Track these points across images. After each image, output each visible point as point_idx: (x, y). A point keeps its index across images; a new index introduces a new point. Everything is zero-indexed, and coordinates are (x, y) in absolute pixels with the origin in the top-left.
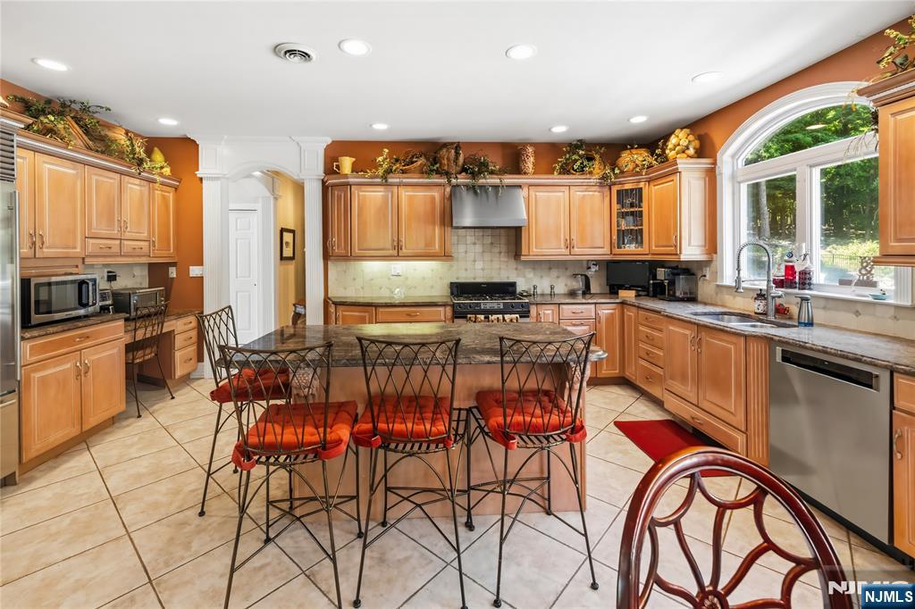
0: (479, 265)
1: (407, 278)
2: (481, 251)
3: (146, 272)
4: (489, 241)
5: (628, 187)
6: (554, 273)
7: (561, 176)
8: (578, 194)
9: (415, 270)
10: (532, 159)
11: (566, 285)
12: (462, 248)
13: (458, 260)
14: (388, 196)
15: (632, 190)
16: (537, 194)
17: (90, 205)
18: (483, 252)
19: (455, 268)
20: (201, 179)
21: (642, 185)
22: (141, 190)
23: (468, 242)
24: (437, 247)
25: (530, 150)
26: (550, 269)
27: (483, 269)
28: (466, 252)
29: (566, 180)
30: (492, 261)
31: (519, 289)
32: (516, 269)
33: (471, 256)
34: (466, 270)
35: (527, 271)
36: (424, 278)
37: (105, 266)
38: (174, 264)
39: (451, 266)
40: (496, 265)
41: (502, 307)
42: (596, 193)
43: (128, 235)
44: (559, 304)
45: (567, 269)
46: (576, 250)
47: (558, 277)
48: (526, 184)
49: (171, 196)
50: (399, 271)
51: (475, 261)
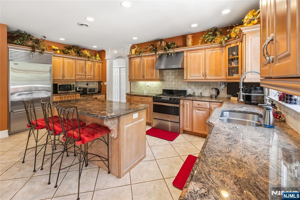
0: (173, 83)
1: (151, 87)
2: (174, 78)
3: (97, 83)
4: (177, 74)
5: (232, 46)
6: (204, 87)
7: (202, 45)
8: (209, 52)
9: (153, 84)
10: (190, 40)
11: (210, 93)
12: (168, 77)
13: (166, 81)
14: (141, 60)
15: (234, 47)
16: (190, 54)
17: (77, 68)
18: (175, 78)
19: (165, 84)
20: (106, 60)
21: (238, 44)
22: (91, 64)
23: (170, 75)
24: (154, 76)
25: (190, 37)
26: (202, 85)
27: (175, 85)
28: (169, 78)
29: (204, 46)
30: (178, 82)
31: (188, 93)
32: (188, 85)
33: (171, 79)
34: (169, 85)
35: (192, 86)
36: (155, 87)
37: (86, 82)
38: (102, 82)
39: (164, 83)
40: (180, 83)
41: (169, 99)
42: (219, 51)
43: (87, 74)
44: (192, 100)
45: (210, 86)
46: (208, 77)
47: (206, 89)
48: (185, 51)
49: (101, 64)
50: (148, 85)
51: (172, 82)
